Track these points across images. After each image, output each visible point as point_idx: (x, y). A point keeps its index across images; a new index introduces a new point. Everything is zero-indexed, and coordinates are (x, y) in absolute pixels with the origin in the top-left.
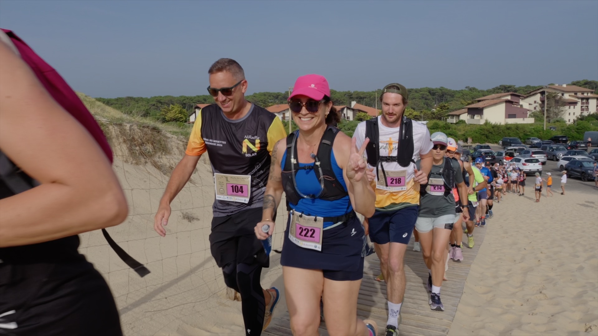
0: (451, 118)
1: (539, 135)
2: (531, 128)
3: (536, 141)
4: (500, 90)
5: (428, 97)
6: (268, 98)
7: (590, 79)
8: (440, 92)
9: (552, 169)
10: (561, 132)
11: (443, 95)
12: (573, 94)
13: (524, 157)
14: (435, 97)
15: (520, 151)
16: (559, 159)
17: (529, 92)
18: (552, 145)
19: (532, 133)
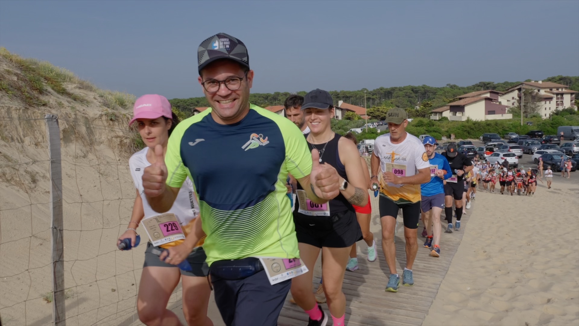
0: (435, 115)
1: (517, 130)
2: (509, 124)
3: (514, 137)
4: (480, 87)
5: (411, 95)
6: (259, 99)
7: (564, 75)
8: (423, 89)
9: (528, 162)
10: (537, 127)
11: (425, 93)
12: (549, 90)
13: (502, 151)
14: (418, 95)
15: (499, 146)
16: (534, 153)
17: (507, 88)
18: (527, 141)
19: (511, 129)
